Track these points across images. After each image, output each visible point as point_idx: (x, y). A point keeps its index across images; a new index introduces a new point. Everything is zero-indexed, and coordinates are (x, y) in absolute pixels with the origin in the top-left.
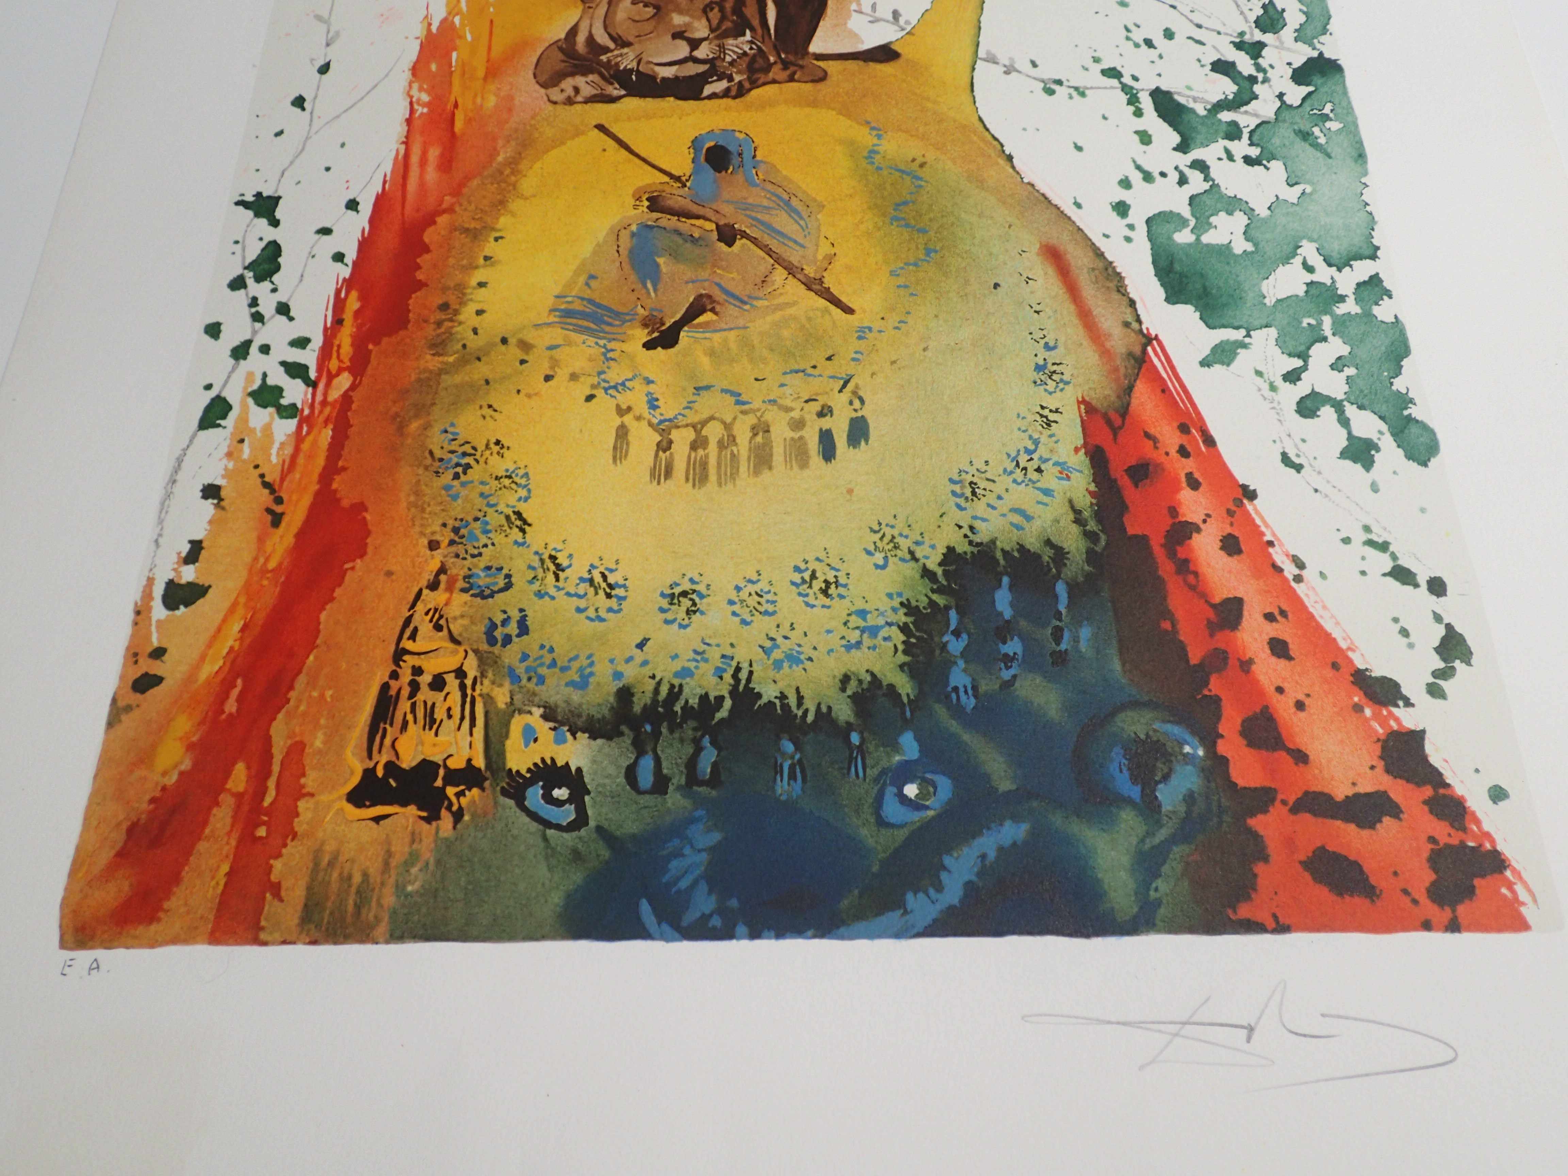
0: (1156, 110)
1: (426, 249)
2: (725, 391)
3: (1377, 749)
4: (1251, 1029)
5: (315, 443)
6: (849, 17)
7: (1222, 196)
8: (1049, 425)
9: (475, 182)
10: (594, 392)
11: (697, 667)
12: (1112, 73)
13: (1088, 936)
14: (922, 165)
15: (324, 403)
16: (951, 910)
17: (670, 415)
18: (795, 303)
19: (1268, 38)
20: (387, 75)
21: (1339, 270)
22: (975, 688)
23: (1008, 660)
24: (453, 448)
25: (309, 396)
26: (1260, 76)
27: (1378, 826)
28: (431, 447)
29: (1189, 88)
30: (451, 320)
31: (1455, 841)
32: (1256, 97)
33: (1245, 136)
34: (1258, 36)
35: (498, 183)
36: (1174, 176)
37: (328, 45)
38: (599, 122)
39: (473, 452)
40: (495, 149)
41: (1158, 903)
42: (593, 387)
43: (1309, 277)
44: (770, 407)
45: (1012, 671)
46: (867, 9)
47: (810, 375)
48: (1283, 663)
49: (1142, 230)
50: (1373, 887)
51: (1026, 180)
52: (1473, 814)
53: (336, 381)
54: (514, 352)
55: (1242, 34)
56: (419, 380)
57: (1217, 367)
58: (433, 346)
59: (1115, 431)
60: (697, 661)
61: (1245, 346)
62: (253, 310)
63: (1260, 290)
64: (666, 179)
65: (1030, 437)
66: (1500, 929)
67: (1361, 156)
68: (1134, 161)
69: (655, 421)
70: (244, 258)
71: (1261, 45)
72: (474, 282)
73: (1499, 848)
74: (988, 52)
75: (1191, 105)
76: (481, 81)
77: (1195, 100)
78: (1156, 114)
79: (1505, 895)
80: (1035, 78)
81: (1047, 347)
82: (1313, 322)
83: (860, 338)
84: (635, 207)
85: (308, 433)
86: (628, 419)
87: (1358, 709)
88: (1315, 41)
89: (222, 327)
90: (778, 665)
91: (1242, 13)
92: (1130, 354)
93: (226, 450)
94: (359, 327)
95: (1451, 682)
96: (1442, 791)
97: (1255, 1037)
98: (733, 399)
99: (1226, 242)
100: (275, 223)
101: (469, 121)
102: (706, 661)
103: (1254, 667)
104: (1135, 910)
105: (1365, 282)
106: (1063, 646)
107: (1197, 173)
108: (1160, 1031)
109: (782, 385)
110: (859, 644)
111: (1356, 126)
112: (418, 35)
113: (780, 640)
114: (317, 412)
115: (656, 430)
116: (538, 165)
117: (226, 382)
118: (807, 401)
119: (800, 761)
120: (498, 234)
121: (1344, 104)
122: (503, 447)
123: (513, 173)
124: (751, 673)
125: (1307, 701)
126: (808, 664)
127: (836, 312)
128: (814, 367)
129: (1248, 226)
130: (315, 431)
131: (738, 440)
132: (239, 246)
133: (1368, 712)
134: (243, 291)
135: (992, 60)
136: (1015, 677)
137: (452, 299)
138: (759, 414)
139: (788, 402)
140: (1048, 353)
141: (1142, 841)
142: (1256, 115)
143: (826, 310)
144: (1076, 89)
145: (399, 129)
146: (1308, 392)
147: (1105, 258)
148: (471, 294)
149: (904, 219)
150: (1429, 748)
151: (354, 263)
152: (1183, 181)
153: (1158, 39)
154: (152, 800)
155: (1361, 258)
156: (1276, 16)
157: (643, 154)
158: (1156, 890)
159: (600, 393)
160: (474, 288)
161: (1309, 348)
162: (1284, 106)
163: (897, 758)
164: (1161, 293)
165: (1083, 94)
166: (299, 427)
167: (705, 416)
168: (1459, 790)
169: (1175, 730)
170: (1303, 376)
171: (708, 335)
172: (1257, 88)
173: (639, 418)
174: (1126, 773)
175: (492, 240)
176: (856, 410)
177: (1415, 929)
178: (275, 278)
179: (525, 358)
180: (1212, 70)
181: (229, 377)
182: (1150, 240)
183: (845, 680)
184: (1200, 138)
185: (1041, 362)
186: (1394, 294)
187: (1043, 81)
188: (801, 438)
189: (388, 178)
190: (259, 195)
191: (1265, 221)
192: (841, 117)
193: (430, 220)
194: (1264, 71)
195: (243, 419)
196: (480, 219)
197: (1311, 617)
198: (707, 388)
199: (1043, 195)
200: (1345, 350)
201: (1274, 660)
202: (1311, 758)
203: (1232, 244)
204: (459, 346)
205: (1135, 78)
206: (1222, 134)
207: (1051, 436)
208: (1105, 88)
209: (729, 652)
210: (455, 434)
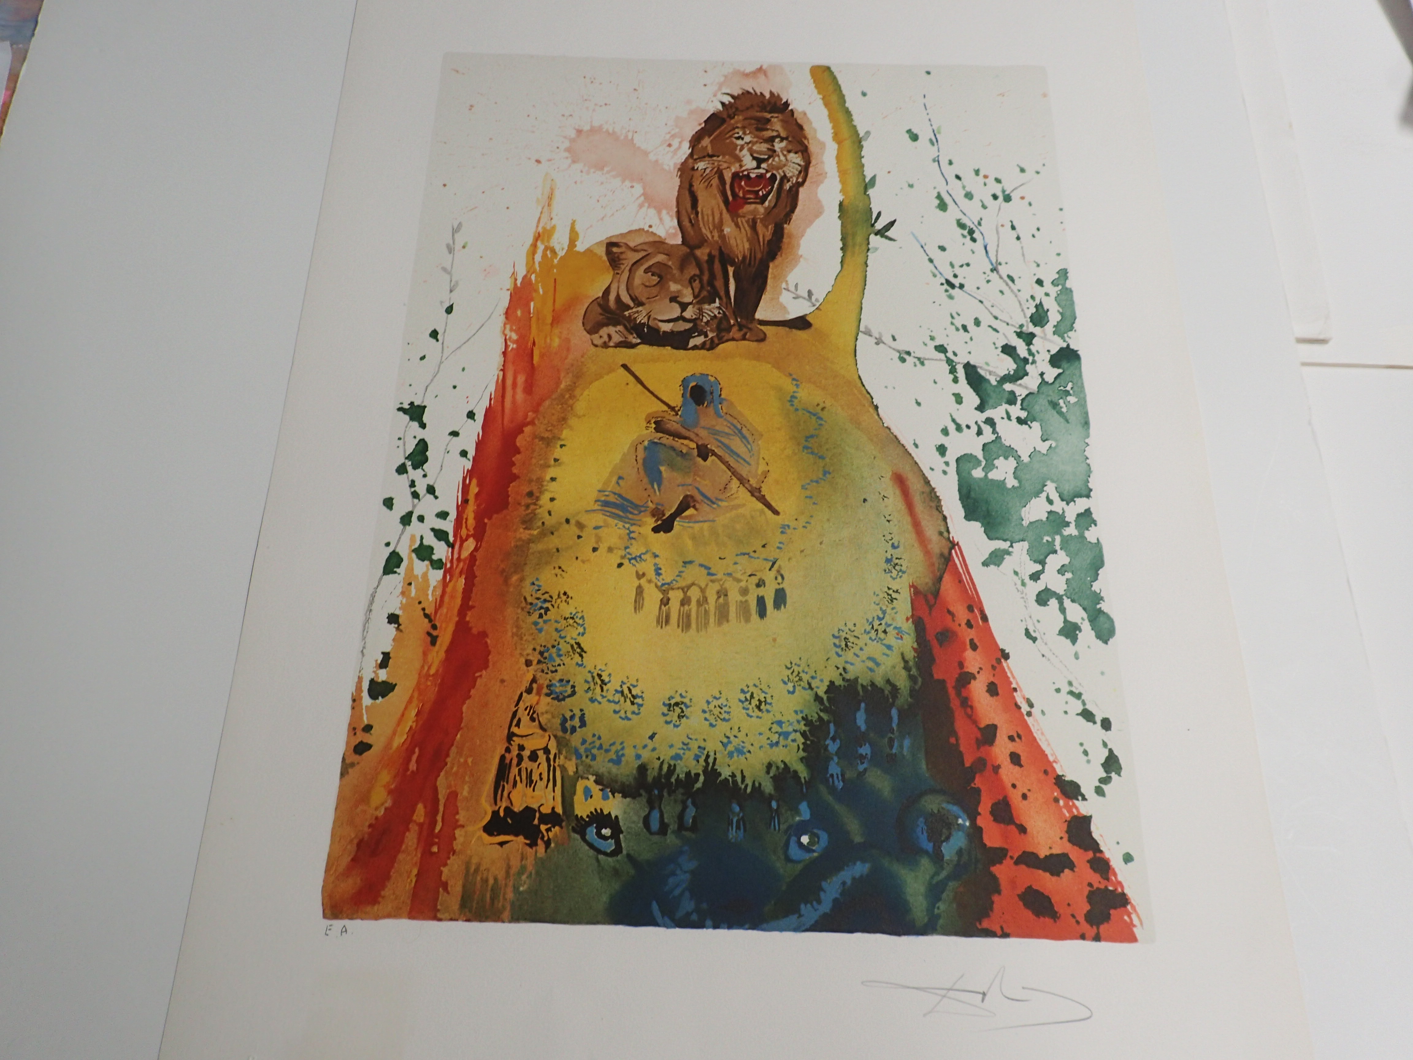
0: (967, 379)
1: (518, 451)
2: (701, 565)
3: (1065, 825)
4: (984, 994)
5: (454, 588)
6: (780, 293)
7: (1002, 445)
8: (892, 601)
9: (547, 403)
10: (623, 561)
11: (684, 754)
12: (941, 349)
13: (898, 934)
14: (823, 409)
15: (459, 559)
16: (825, 915)
17: (668, 580)
18: (744, 505)
19: (1037, 330)
20: (489, 318)
21: (1068, 504)
22: (843, 775)
23: (862, 757)
24: (538, 596)
25: (450, 554)
26: (1031, 359)
27: (1062, 875)
28: (525, 594)
29: (987, 364)
30: (535, 504)
31: (1102, 887)
32: (1027, 374)
33: (1019, 402)
34: (1031, 328)
35: (562, 404)
36: (974, 429)
37: (451, 291)
38: (624, 362)
39: (550, 599)
40: (559, 379)
41: (939, 916)
42: (623, 557)
43: (1049, 508)
44: (728, 579)
45: (865, 765)
46: (792, 288)
47: (752, 557)
48: (1017, 768)
49: (953, 465)
50: (1056, 912)
51: (885, 425)
52: (1113, 869)
53: (465, 544)
54: (574, 530)
55: (1021, 326)
56: (516, 546)
57: (992, 566)
58: (524, 522)
59: (931, 607)
60: (683, 749)
61: (1009, 553)
62: (413, 490)
63: (1020, 515)
64: (666, 408)
65: (881, 609)
66: (1122, 941)
67: (1086, 424)
68: (951, 416)
69: (659, 584)
70: (405, 451)
71: (1032, 335)
72: (548, 478)
73: (1126, 891)
74: (866, 327)
75: (988, 377)
76: (549, 327)
77: (990, 373)
78: (966, 382)
79: (1126, 921)
80: (894, 349)
81: (893, 546)
82: (1050, 539)
83: (782, 532)
84: (647, 428)
85: (450, 581)
86: (643, 581)
87: (1056, 800)
88: (1066, 335)
89: (394, 501)
90: (731, 755)
91: (1023, 310)
92: (942, 555)
93: (400, 590)
94: (478, 506)
95: (1109, 786)
96: (1098, 855)
97: (987, 998)
98: (706, 572)
99: (1003, 479)
100: (423, 426)
101: (542, 356)
102: (689, 749)
103: (1000, 770)
104: (926, 920)
105: (1082, 513)
106: (894, 751)
107: (988, 427)
108: (936, 994)
109: (736, 563)
110: (777, 743)
111: (1085, 402)
112: (508, 287)
113: (732, 738)
114: (455, 566)
115: (660, 591)
116: (586, 393)
117: (398, 541)
118: (750, 576)
119: (742, 817)
120: (562, 443)
121: (1079, 384)
122: (568, 597)
123: (570, 397)
124: (715, 759)
125: (1028, 794)
126: (748, 755)
127: (769, 513)
128: (755, 552)
129: (1016, 468)
130: (454, 579)
131: (709, 601)
132: (402, 441)
133: (1061, 803)
134: (405, 475)
135: (868, 333)
136: (865, 770)
137: (534, 488)
138: (721, 583)
139: (738, 575)
140: (893, 551)
141: (932, 877)
142: (1026, 388)
143: (762, 512)
144: (919, 359)
145: (498, 360)
146: (1043, 588)
147: (930, 485)
148: (547, 486)
149: (811, 448)
150: (1093, 828)
151: (474, 458)
152: (979, 433)
153: (971, 326)
154: (370, 826)
155: (1081, 496)
156: (1043, 315)
157: (651, 389)
158: (938, 908)
159: (626, 562)
160: (548, 482)
161: (1046, 557)
162: (1044, 383)
163: (798, 819)
164: (962, 513)
165: (922, 364)
166: (445, 577)
167: (689, 582)
168: (1107, 855)
169: (955, 809)
170: (1041, 576)
171: (691, 525)
172: (1029, 368)
173: (650, 581)
174: (925, 834)
175: (558, 446)
176: (779, 584)
177: (1077, 938)
178: (425, 466)
179: (581, 534)
180: (1002, 352)
181: (400, 538)
182: (958, 474)
183: (769, 766)
184: (991, 402)
185: (889, 557)
186: (1098, 523)
187: (899, 351)
188: (746, 601)
189: (493, 396)
190: (412, 404)
191: (1026, 465)
192: (774, 370)
193: (519, 430)
194: (1033, 355)
195: (410, 569)
196: (551, 430)
197: (1035, 739)
198: (691, 562)
199: (896, 436)
200: (1066, 560)
201: (1011, 766)
202: (1028, 830)
203: (1006, 481)
204: (540, 524)
205: (955, 354)
206: (1005, 400)
207: (893, 609)
208: (936, 360)
209: (703, 744)
210: (539, 586)
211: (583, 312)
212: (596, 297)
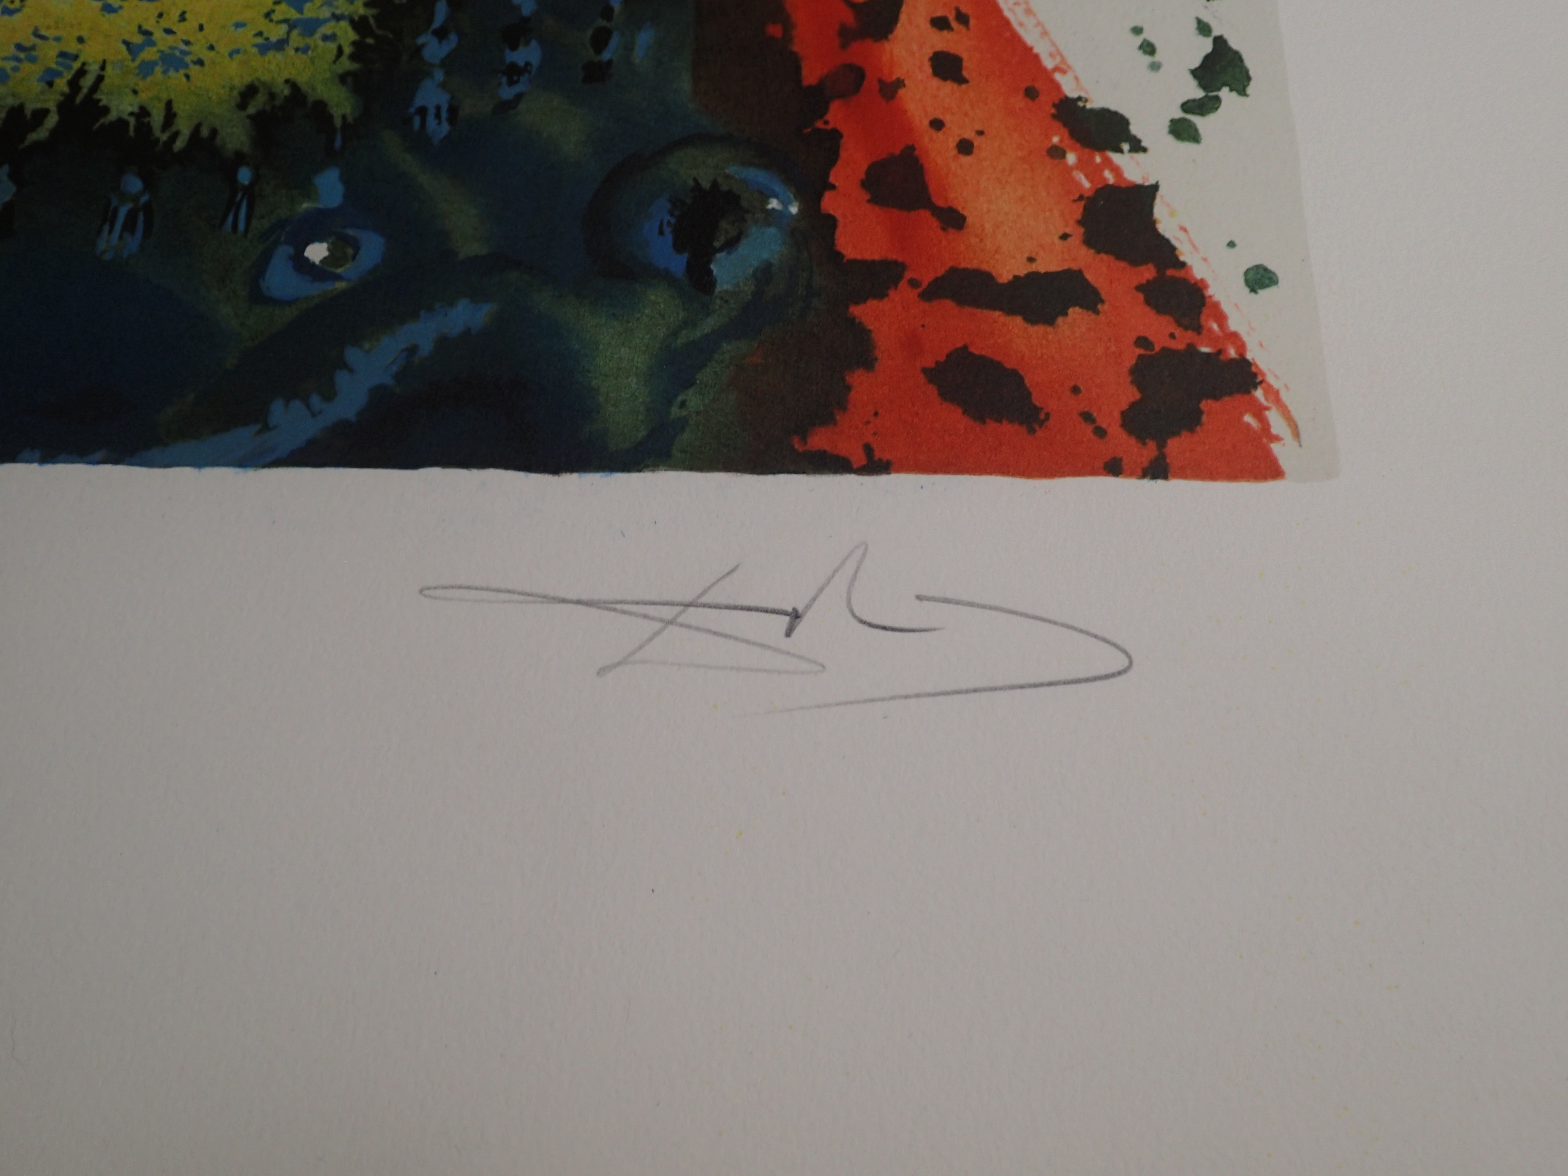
3: (1078, 210)
4: (796, 616)
11: (15, 69)
13: (556, 470)
16: (341, 428)
22: (453, 110)
23: (514, 72)
27: (1060, 320)
31: (1179, 345)
48: (948, 87)
50: (1037, 410)
52: (1216, 305)
60: (18, 60)
66: (1234, 475)
73: (1249, 356)
79: (1248, 425)
87: (1057, 153)
90: (146, 69)
95: (1211, 118)
96: (1170, 272)
97: (802, 628)
102: (33, 60)
103: (901, 92)
108: (646, 616)
110: (281, 45)
113: (158, 35)
124: (100, 79)
125: (977, 141)
126: (194, 70)
133: (1071, 158)
150: (1159, 211)
168: (1199, 271)
177: (1094, 472)
183: (249, 92)
197: (1007, 23)
201: (935, 82)
202: (969, 220)
209: (72, 47)
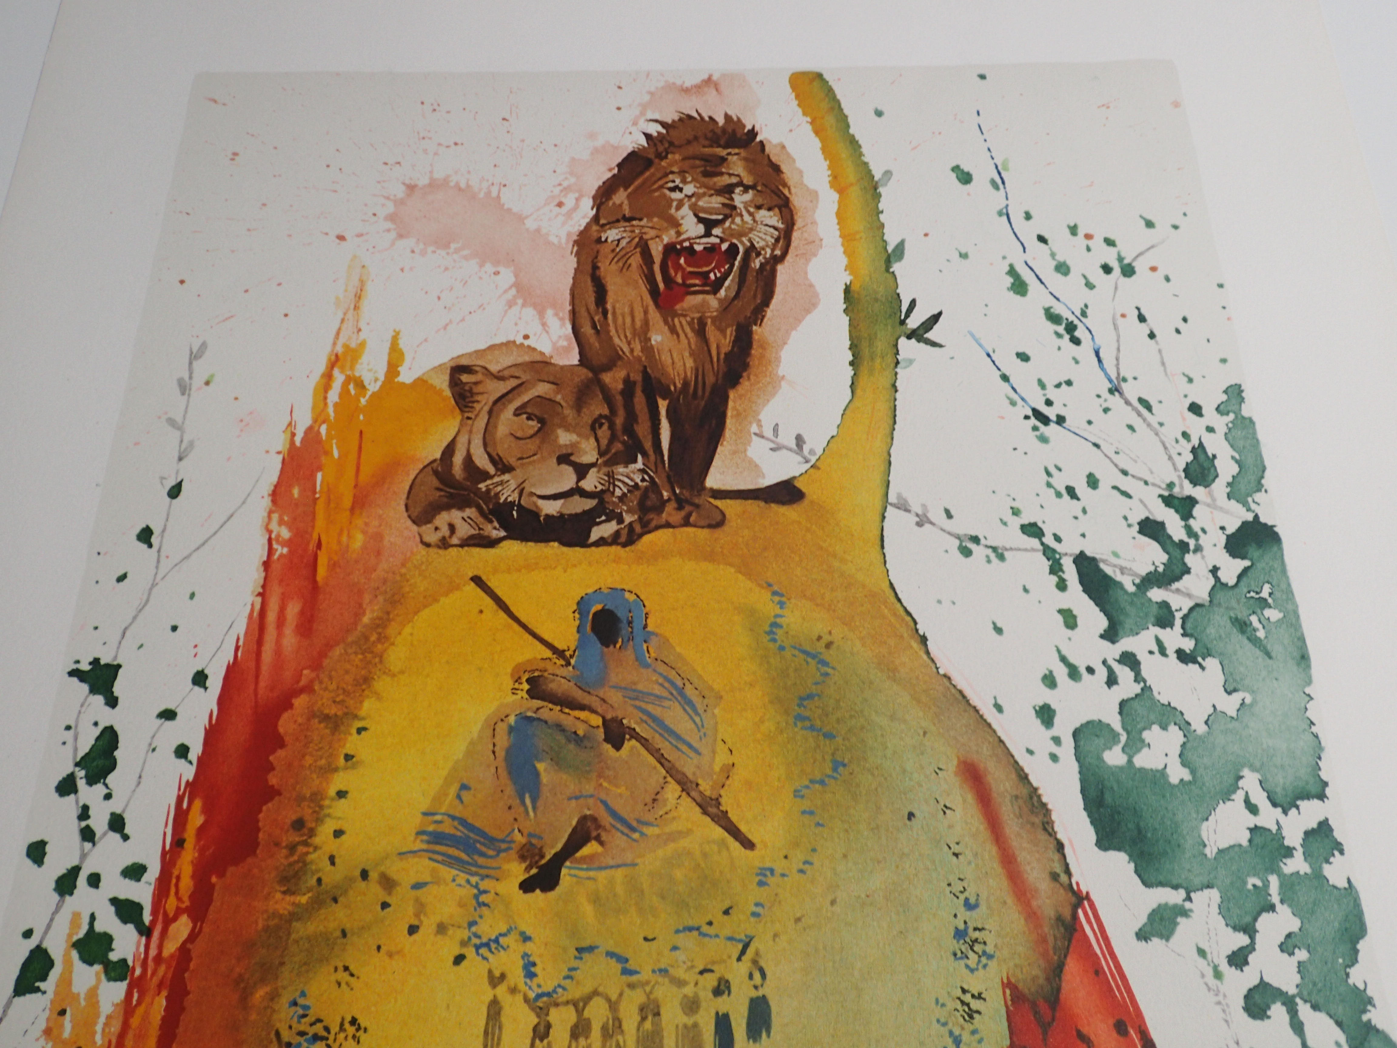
0: (1081, 582)
1: (280, 743)
2: (610, 954)
5: (146, 1017)
6: (749, 442)
7: (1154, 703)
8: (971, 1017)
9: (337, 651)
10: (464, 951)
12: (1032, 530)
14: (828, 645)
15: (158, 959)
17: (548, 988)
18: (689, 832)
19: (1198, 492)
20: (244, 503)
21: (1285, 812)
24: (302, 1028)
25: (142, 949)
26: (1192, 543)
28: (278, 1025)
29: (1116, 555)
30: (306, 844)
32: (1187, 571)
33: (1178, 622)
34: (1188, 489)
35: (363, 654)
36: (1102, 673)
37: (180, 459)
38: (476, 573)
39: (325, 1034)
40: (360, 606)
42: (464, 943)
43: (1252, 821)
44: (660, 980)
46: (768, 433)
47: (705, 935)
49: (1068, 742)
51: (942, 671)
53: (173, 927)
54: (374, 891)
55: (1170, 486)
56: (266, 929)
57: (1156, 941)
58: (284, 880)
59: (1045, 1027)
61: (1185, 913)
62: (84, 824)
63: (1200, 836)
64: (548, 653)
65: (951, 1033)
67: (1304, 658)
68: (1059, 651)
69: (532, 995)
70: (76, 750)
71: (1191, 502)
72: (332, 792)
74: (899, 496)
75: (1118, 577)
76: (348, 513)
77: (1123, 570)
78: (1080, 588)
80: (949, 533)
81: (968, 906)
82: (1259, 883)
83: (761, 884)
85: (139, 1002)
86: (501, 991)
88: (1250, 499)
89: (48, 848)
91: (1170, 458)
92: (1059, 919)
93: (43, 1026)
94: (202, 851)
98: (619, 966)
99: (1161, 767)
100: (112, 702)
101: (333, 566)
105: (1313, 830)
107: (1127, 669)
109: (675, 948)
111: (1298, 617)
112: (280, 449)
114: (149, 972)
115: (533, 1009)
116: (407, 630)
117: (49, 926)
118: (701, 973)
120: (360, 724)
121: (1283, 586)
122: (358, 1029)
123: (379, 640)
127: (735, 845)
128: (710, 923)
129: (1184, 745)
130: (147, 999)
131: (625, 1026)
132: (71, 732)
134: (72, 796)
135: (903, 507)
137: (306, 812)
138: (648, 989)
139: (680, 973)
140: (968, 913)
142: (1189, 596)
143: (723, 843)
144: (994, 549)
145: (254, 576)
146: (1256, 982)
147: (1029, 783)
148: (330, 807)
149: (808, 718)
151: (199, 759)
152: (1112, 681)
153: (1082, 488)
155: (1308, 796)
156: (1206, 464)
157: (523, 619)
159: (470, 952)
160: (333, 799)
161: (1255, 920)
162: (1219, 585)
164: (1090, 834)
165: (1001, 557)
166: (129, 995)
167: (587, 989)
170: (1251, 958)
171: (592, 874)
172: (1190, 559)
173: (513, 990)
175: (354, 731)
176: (756, 987)
178: (110, 779)
179: (388, 900)
180: (1140, 532)
181: (52, 920)
182: (1078, 759)
184: (1129, 623)
185: (962, 926)
186: (1345, 848)
187: (958, 537)
188: (695, 1025)
189: (241, 643)
190: (96, 662)
191: (1202, 739)
192: (740, 576)
193: (285, 704)
194: (1195, 536)
195: (66, 981)
196: (342, 702)
198: (591, 949)
199: (961, 692)
200: (1294, 924)
203: (1168, 770)
204: (313, 882)
205: (1058, 539)
206: (1153, 619)
207: (974, 1032)
208: (1026, 550)
210: (306, 1008)
211: (407, 488)
212: (431, 458)
